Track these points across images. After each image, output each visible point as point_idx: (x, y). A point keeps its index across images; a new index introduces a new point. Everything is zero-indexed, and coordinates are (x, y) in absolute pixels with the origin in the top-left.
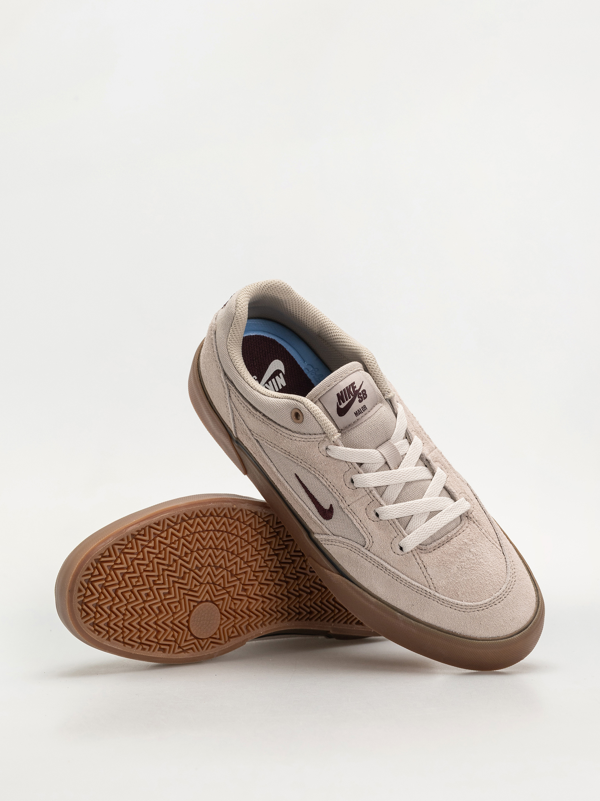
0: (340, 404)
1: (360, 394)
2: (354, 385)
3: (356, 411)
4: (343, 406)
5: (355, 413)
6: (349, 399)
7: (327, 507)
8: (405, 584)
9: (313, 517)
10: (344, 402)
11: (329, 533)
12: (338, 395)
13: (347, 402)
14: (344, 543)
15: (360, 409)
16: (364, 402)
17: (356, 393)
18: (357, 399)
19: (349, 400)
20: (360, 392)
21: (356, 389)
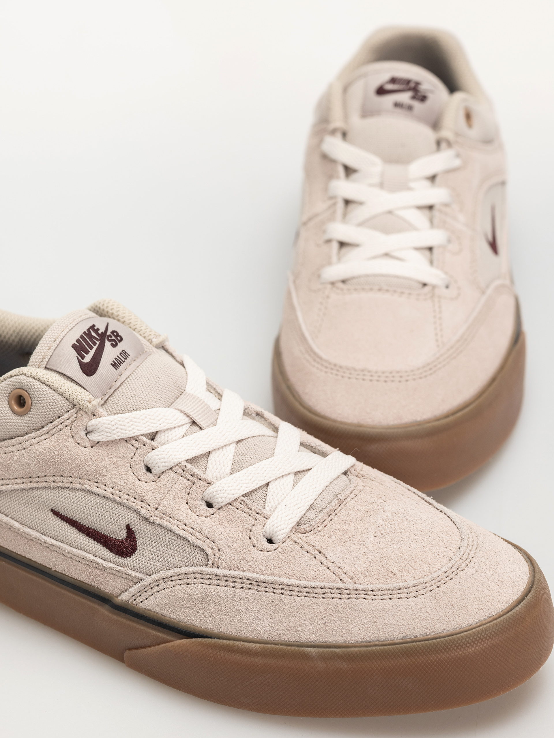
0: (83, 357)
1: (110, 336)
2: (96, 328)
3: (113, 361)
4: (88, 358)
5: (111, 364)
6: (94, 346)
7: (122, 535)
8: (300, 594)
9: (106, 564)
10: (87, 352)
11: (141, 576)
12: (74, 346)
13: (92, 352)
14: (172, 579)
15: (118, 356)
16: (121, 346)
17: (103, 336)
18: (108, 344)
19: (95, 348)
20: (109, 333)
21: (100, 332)
